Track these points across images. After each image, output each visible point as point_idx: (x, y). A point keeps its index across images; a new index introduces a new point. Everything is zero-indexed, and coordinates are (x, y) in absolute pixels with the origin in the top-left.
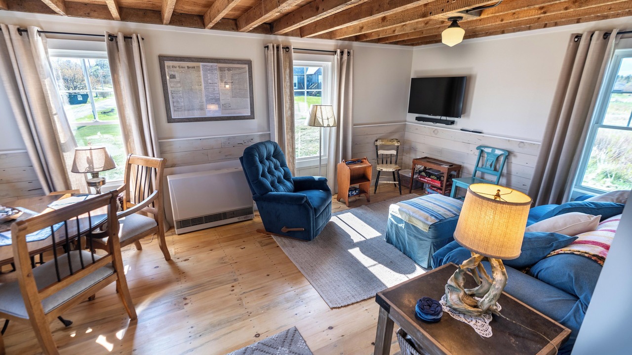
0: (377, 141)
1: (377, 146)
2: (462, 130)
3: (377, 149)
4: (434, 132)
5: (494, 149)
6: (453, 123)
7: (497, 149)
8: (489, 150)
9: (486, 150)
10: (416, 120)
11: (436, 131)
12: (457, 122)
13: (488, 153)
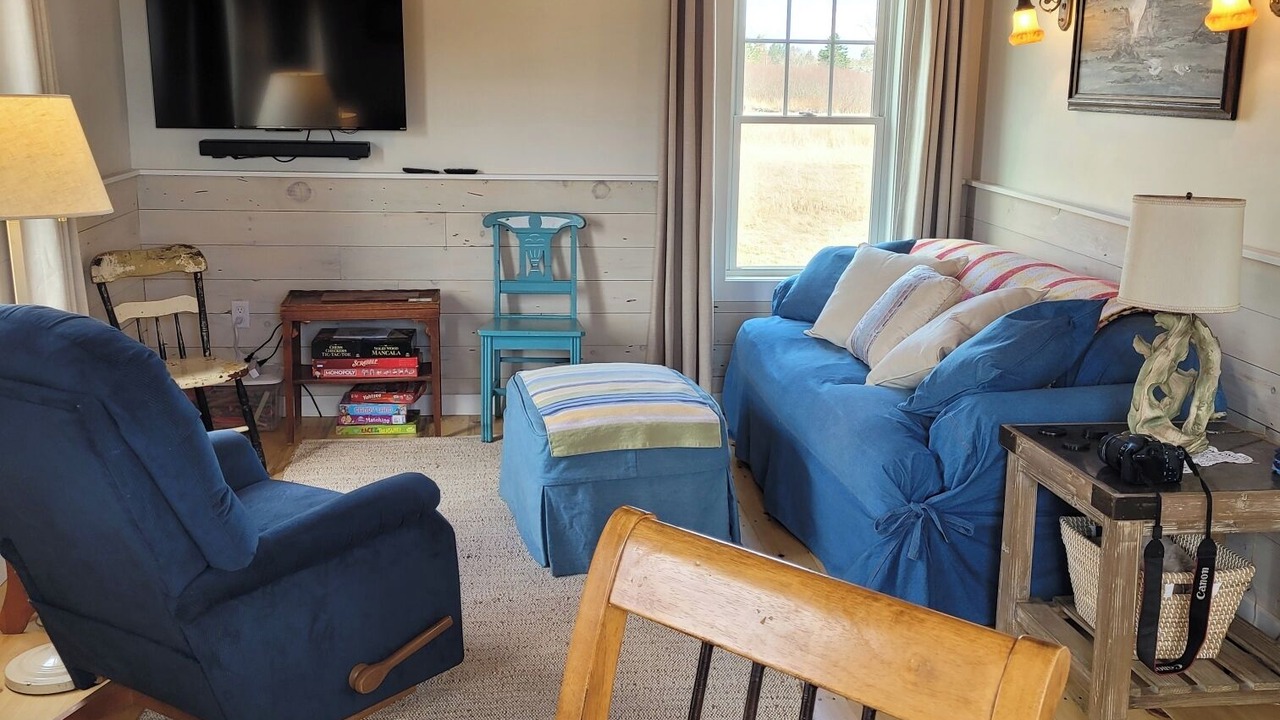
0: (98, 262)
1: (101, 286)
2: (407, 171)
3: (106, 301)
4: (290, 191)
5: (535, 217)
6: (360, 151)
7: (545, 214)
8: (522, 223)
9: (513, 222)
10: (203, 153)
11: (300, 191)
12: (380, 151)
13: (519, 232)
